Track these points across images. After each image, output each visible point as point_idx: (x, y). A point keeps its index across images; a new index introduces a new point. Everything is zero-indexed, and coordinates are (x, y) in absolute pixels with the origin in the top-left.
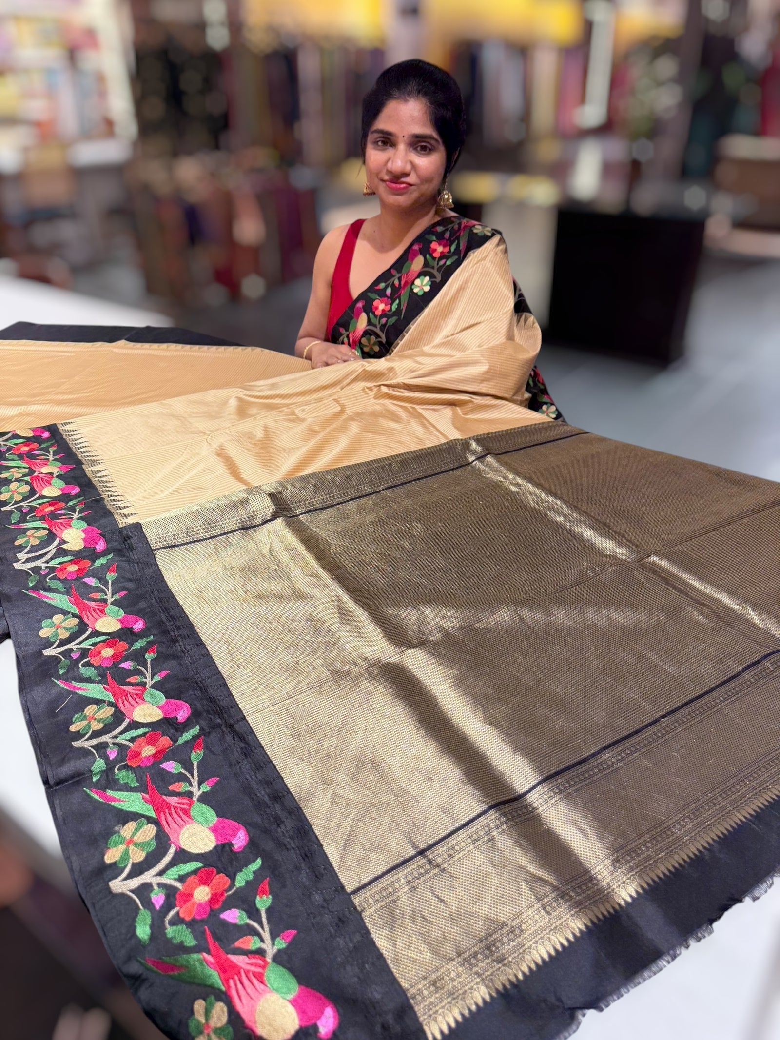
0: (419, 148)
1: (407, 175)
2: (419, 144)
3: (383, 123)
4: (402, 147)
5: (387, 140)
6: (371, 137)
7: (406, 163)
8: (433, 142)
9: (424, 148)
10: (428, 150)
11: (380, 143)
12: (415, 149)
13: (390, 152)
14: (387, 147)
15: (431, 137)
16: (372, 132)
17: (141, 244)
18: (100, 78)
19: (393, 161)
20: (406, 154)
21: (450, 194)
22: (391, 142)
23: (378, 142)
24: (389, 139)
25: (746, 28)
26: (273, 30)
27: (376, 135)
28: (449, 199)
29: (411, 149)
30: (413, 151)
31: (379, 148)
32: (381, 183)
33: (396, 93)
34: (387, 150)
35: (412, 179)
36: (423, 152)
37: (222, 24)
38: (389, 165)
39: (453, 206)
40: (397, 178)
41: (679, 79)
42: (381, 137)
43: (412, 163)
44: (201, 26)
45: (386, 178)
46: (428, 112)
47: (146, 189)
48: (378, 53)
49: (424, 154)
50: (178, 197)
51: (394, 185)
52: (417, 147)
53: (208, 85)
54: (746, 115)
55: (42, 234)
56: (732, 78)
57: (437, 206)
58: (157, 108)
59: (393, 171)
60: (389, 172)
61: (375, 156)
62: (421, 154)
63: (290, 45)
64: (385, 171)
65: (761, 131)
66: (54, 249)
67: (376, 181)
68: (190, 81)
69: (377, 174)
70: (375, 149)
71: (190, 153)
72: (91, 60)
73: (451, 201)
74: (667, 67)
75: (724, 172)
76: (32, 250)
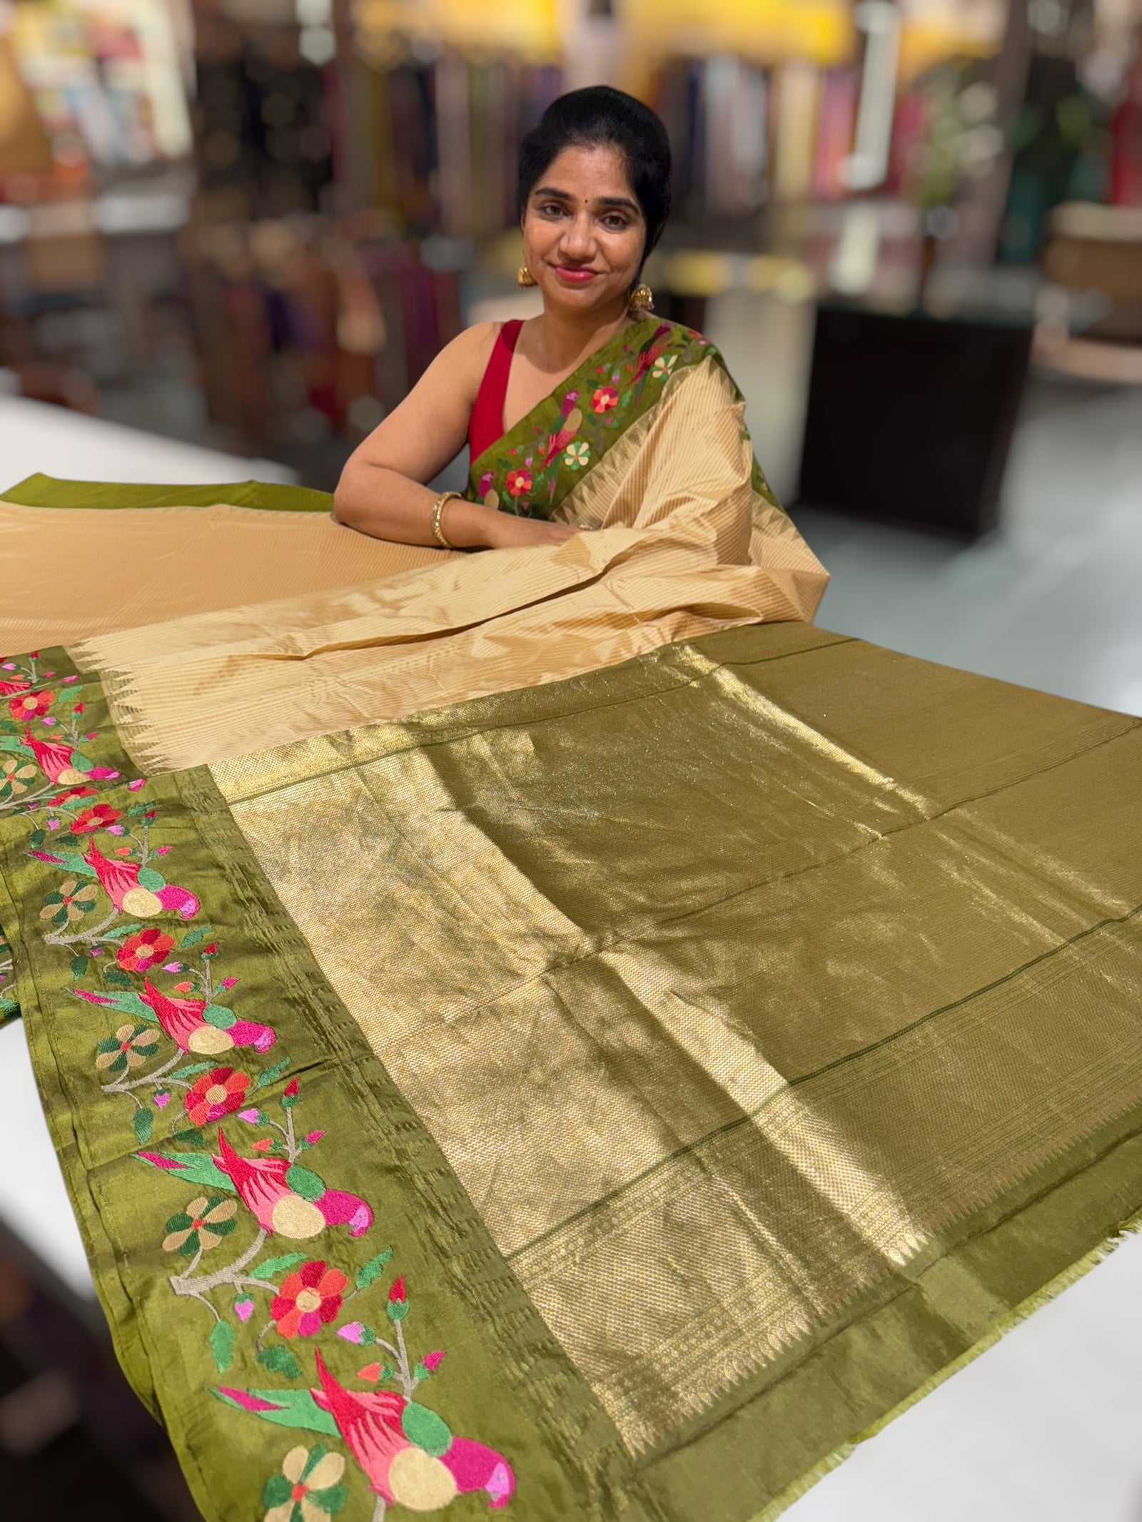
0: (607, 220)
1: (590, 259)
2: (608, 213)
3: (554, 179)
4: (583, 217)
5: (561, 206)
6: (533, 200)
7: (589, 242)
8: (630, 211)
9: (614, 220)
10: (621, 222)
11: (549, 210)
12: (603, 221)
13: (564, 224)
14: (559, 216)
15: (628, 204)
16: (538, 193)
17: (200, 348)
18: (143, 103)
19: (569, 239)
20: (589, 230)
21: (649, 289)
22: (566, 208)
23: (546, 208)
24: (563, 204)
25: (1092, 47)
26: (400, 37)
27: (543, 197)
28: (648, 297)
29: (597, 221)
30: (600, 224)
31: (547, 217)
32: (549, 269)
33: (575, 134)
34: (560, 221)
35: (598, 264)
36: (613, 226)
37: (325, 26)
38: (564, 244)
39: (653, 307)
40: (575, 263)
41: (997, 120)
42: (550, 201)
43: (597, 242)
44: (294, 28)
45: (558, 261)
46: (623, 167)
47: (210, 267)
48: (553, 71)
49: (615, 229)
50: (257, 280)
51: (570, 274)
52: (606, 218)
53: (304, 115)
54: (1091, 173)
55: (55, 332)
56: (1072, 119)
57: (630, 306)
58: (227, 148)
59: (570, 254)
60: (563, 254)
61: (540, 229)
62: (610, 228)
63: (426, 59)
64: (555, 251)
65: (1111, 197)
66: (71, 355)
67: (541, 265)
68: (277, 109)
69: (543, 255)
70: (542, 217)
71: (275, 215)
72: (127, 75)
73: (650, 299)
74: (981, 101)
75: (1060, 257)
76: (41, 355)
